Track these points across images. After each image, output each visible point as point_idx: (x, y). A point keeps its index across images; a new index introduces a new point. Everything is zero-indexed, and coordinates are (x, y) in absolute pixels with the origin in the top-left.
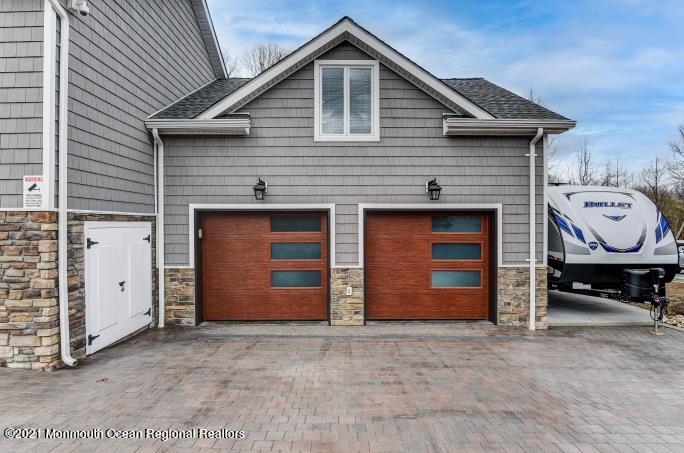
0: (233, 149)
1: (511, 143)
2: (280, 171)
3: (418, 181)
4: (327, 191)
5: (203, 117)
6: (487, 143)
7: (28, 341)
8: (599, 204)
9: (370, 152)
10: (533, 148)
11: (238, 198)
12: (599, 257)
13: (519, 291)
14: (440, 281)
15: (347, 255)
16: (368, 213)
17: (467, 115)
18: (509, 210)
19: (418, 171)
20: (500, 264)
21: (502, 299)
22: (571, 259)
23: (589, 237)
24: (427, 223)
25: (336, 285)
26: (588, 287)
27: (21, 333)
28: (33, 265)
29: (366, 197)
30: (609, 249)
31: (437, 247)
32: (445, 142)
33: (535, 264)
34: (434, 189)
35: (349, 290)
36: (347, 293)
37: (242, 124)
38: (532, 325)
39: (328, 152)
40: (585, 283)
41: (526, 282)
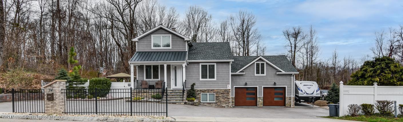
0: (241, 77)
1: (288, 76)
2: (249, 81)
3: (272, 82)
4: (257, 84)
5: (237, 72)
6: (284, 76)
7: (228, 104)
8: (306, 85)
9: (264, 77)
10: (292, 76)
11: (242, 85)
12: (305, 95)
13: (290, 101)
14: (275, 99)
15: (260, 95)
16: (264, 88)
17: (280, 71)
18: (289, 87)
19: (272, 81)
20: (286, 96)
21: (286, 102)
22: (300, 95)
23: (304, 92)
24: (274, 89)
25: (258, 100)
26: (304, 101)
27: (227, 103)
28: (228, 95)
29: (264, 85)
30: (307, 94)
31: (276, 93)
32: (277, 76)
33: (293, 96)
34: (275, 84)
35: (261, 100)
36: (260, 101)
37: (244, 73)
38: (292, 106)
39: (257, 77)
40: (303, 100)
41: (291, 99)
